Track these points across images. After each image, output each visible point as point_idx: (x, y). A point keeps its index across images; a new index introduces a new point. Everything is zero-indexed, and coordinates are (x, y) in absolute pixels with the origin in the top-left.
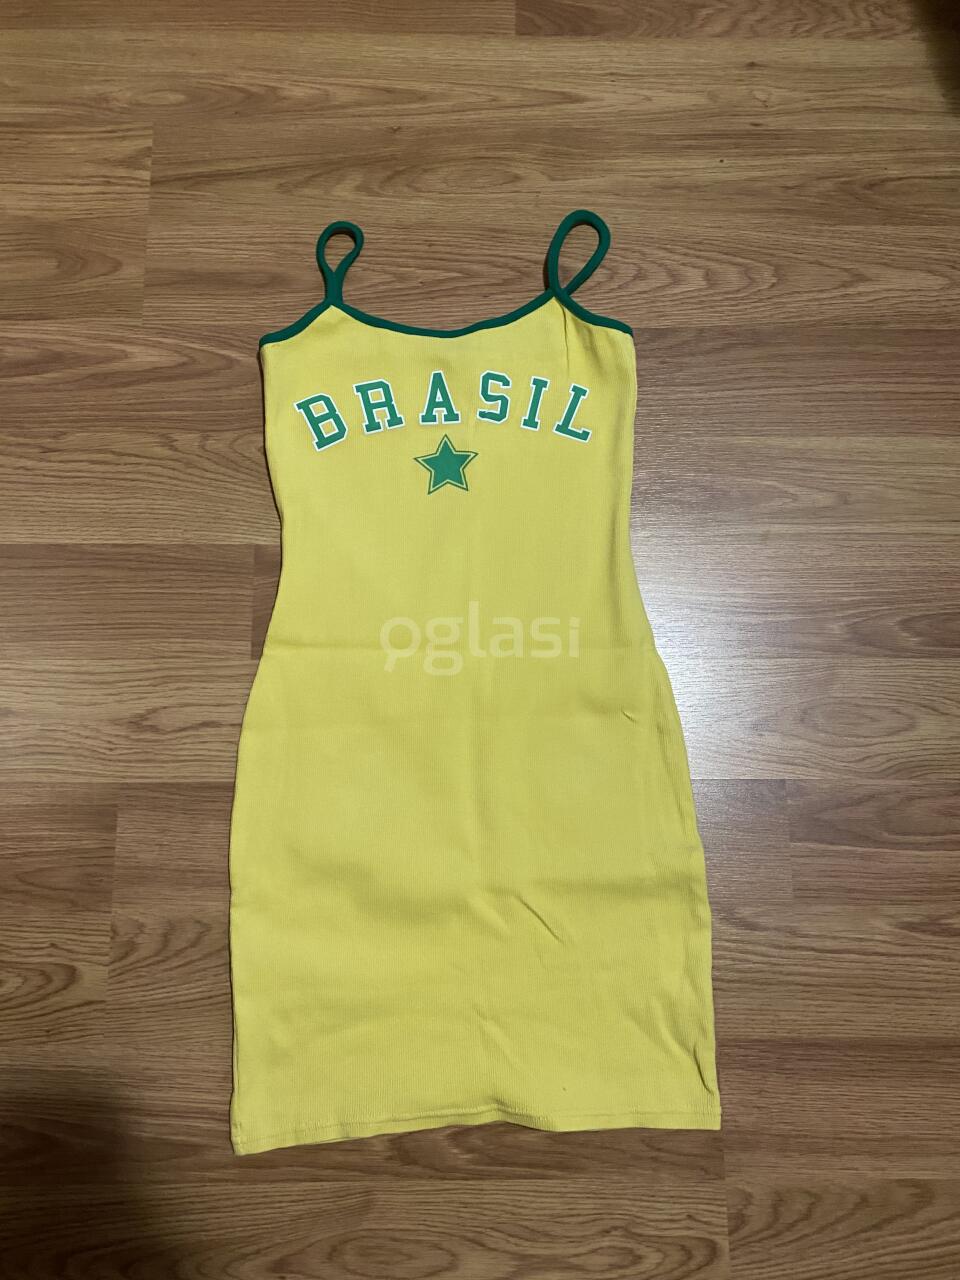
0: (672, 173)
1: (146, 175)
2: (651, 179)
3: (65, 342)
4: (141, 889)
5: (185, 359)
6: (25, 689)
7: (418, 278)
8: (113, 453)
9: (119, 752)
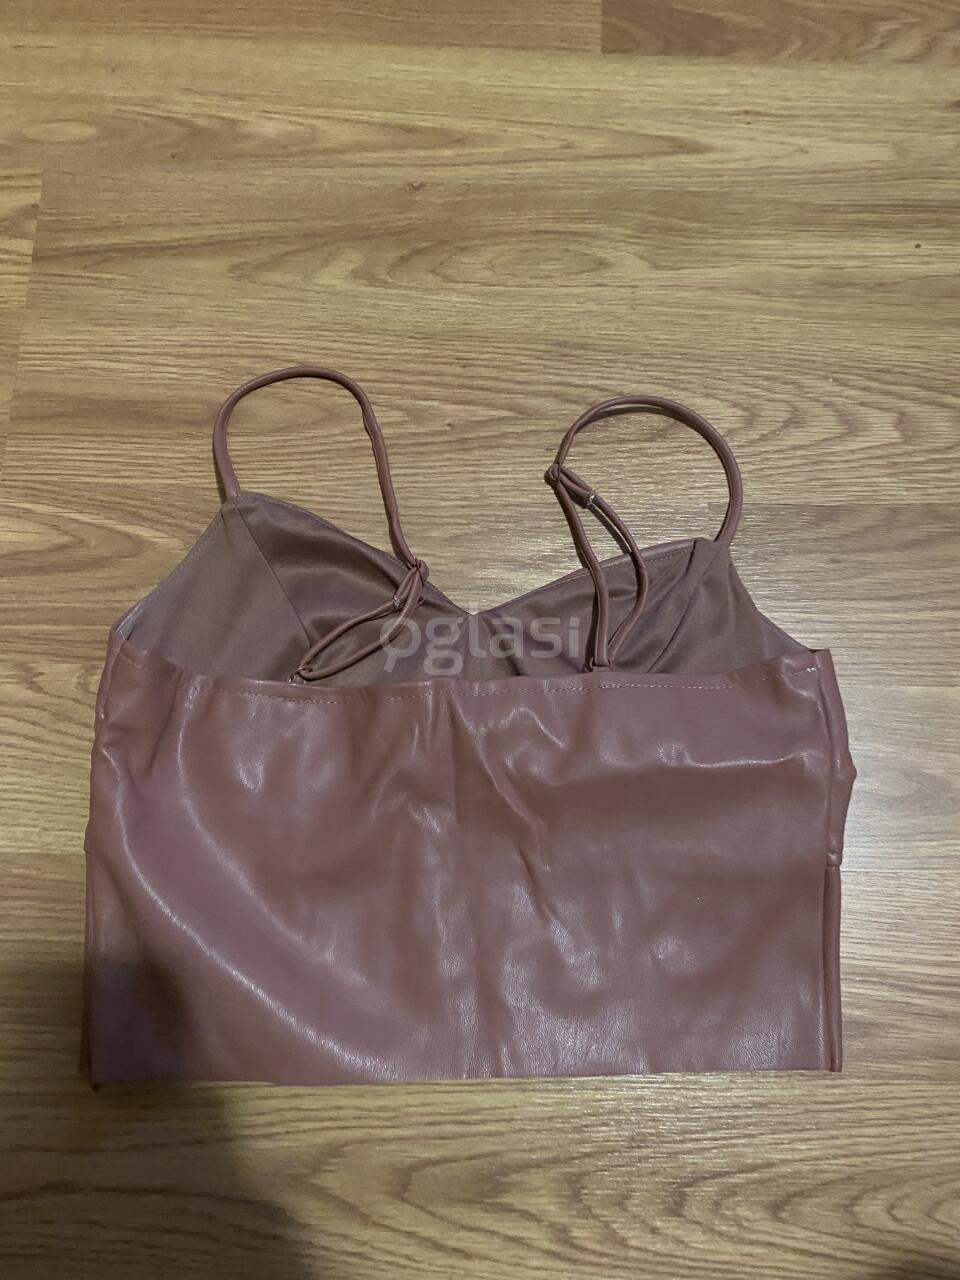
0: (841, 263)
1: (26, 246)
2: (811, 271)
7: (445, 417)
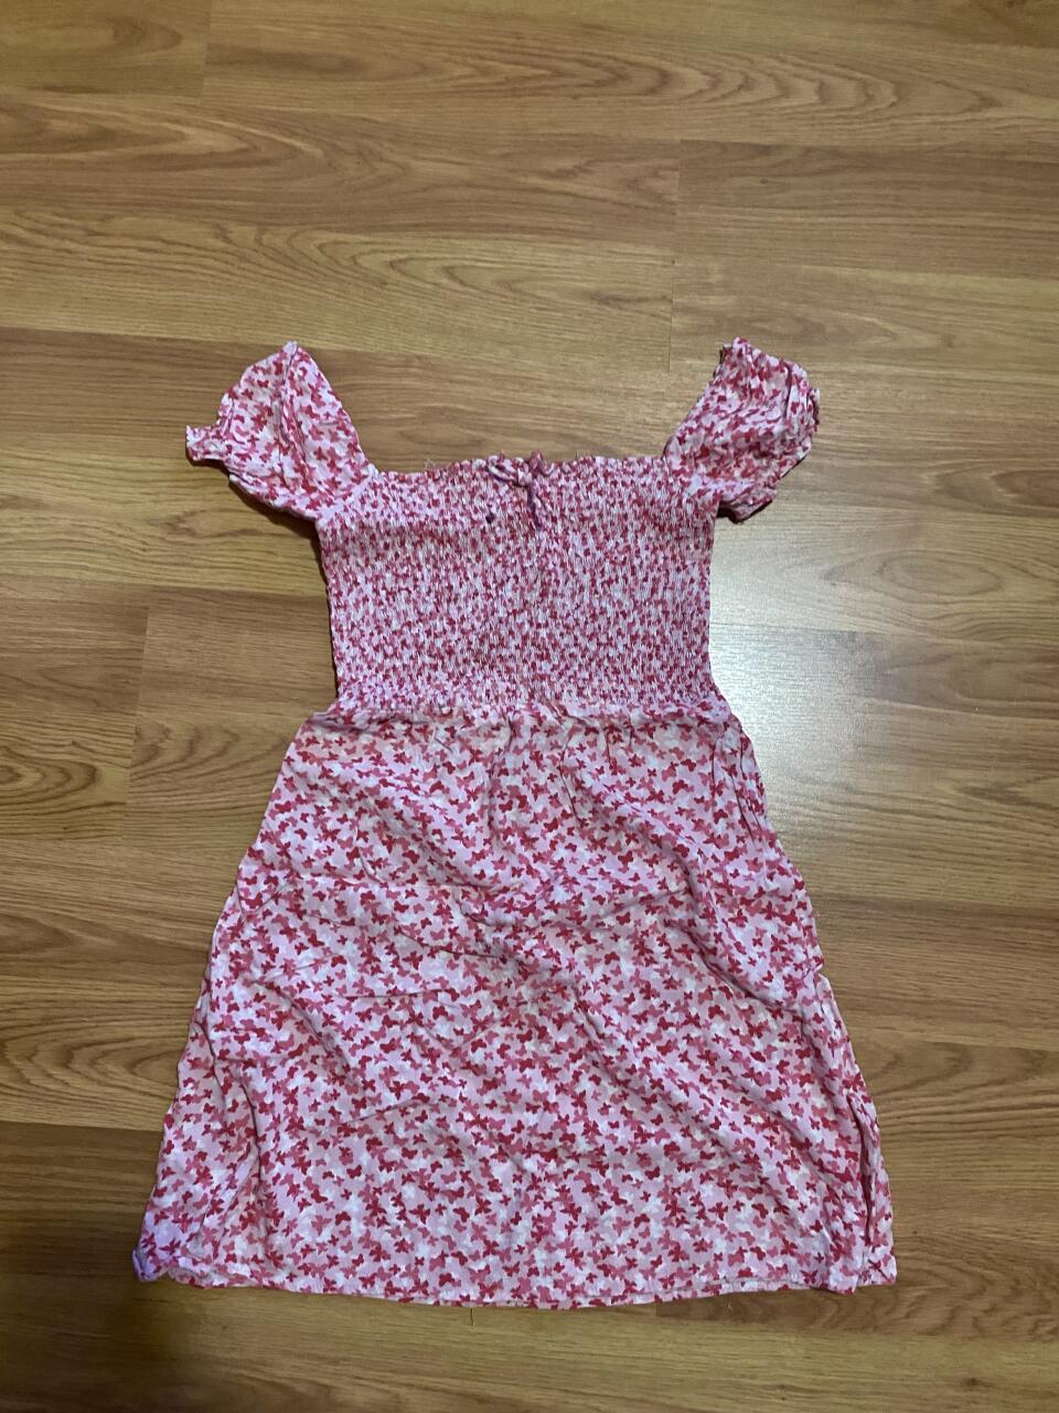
3: (117, 119)
4: (168, 694)
5: (244, 145)
6: (59, 482)
8: (163, 241)
9: (152, 553)
